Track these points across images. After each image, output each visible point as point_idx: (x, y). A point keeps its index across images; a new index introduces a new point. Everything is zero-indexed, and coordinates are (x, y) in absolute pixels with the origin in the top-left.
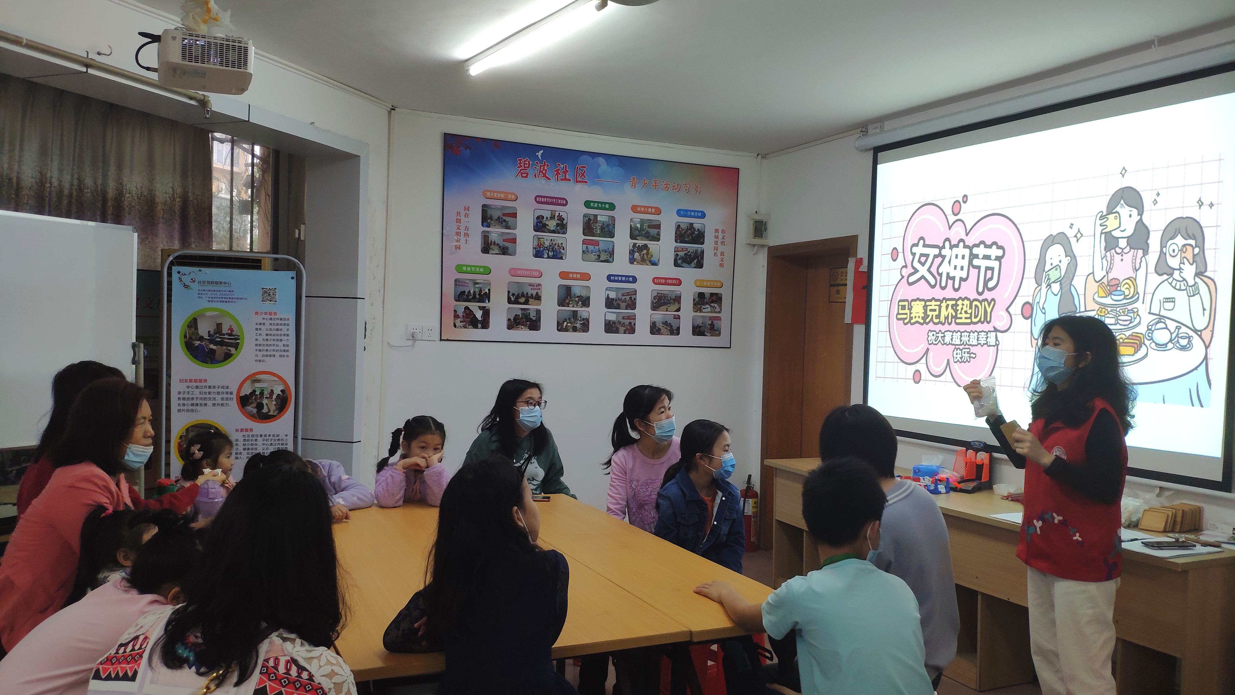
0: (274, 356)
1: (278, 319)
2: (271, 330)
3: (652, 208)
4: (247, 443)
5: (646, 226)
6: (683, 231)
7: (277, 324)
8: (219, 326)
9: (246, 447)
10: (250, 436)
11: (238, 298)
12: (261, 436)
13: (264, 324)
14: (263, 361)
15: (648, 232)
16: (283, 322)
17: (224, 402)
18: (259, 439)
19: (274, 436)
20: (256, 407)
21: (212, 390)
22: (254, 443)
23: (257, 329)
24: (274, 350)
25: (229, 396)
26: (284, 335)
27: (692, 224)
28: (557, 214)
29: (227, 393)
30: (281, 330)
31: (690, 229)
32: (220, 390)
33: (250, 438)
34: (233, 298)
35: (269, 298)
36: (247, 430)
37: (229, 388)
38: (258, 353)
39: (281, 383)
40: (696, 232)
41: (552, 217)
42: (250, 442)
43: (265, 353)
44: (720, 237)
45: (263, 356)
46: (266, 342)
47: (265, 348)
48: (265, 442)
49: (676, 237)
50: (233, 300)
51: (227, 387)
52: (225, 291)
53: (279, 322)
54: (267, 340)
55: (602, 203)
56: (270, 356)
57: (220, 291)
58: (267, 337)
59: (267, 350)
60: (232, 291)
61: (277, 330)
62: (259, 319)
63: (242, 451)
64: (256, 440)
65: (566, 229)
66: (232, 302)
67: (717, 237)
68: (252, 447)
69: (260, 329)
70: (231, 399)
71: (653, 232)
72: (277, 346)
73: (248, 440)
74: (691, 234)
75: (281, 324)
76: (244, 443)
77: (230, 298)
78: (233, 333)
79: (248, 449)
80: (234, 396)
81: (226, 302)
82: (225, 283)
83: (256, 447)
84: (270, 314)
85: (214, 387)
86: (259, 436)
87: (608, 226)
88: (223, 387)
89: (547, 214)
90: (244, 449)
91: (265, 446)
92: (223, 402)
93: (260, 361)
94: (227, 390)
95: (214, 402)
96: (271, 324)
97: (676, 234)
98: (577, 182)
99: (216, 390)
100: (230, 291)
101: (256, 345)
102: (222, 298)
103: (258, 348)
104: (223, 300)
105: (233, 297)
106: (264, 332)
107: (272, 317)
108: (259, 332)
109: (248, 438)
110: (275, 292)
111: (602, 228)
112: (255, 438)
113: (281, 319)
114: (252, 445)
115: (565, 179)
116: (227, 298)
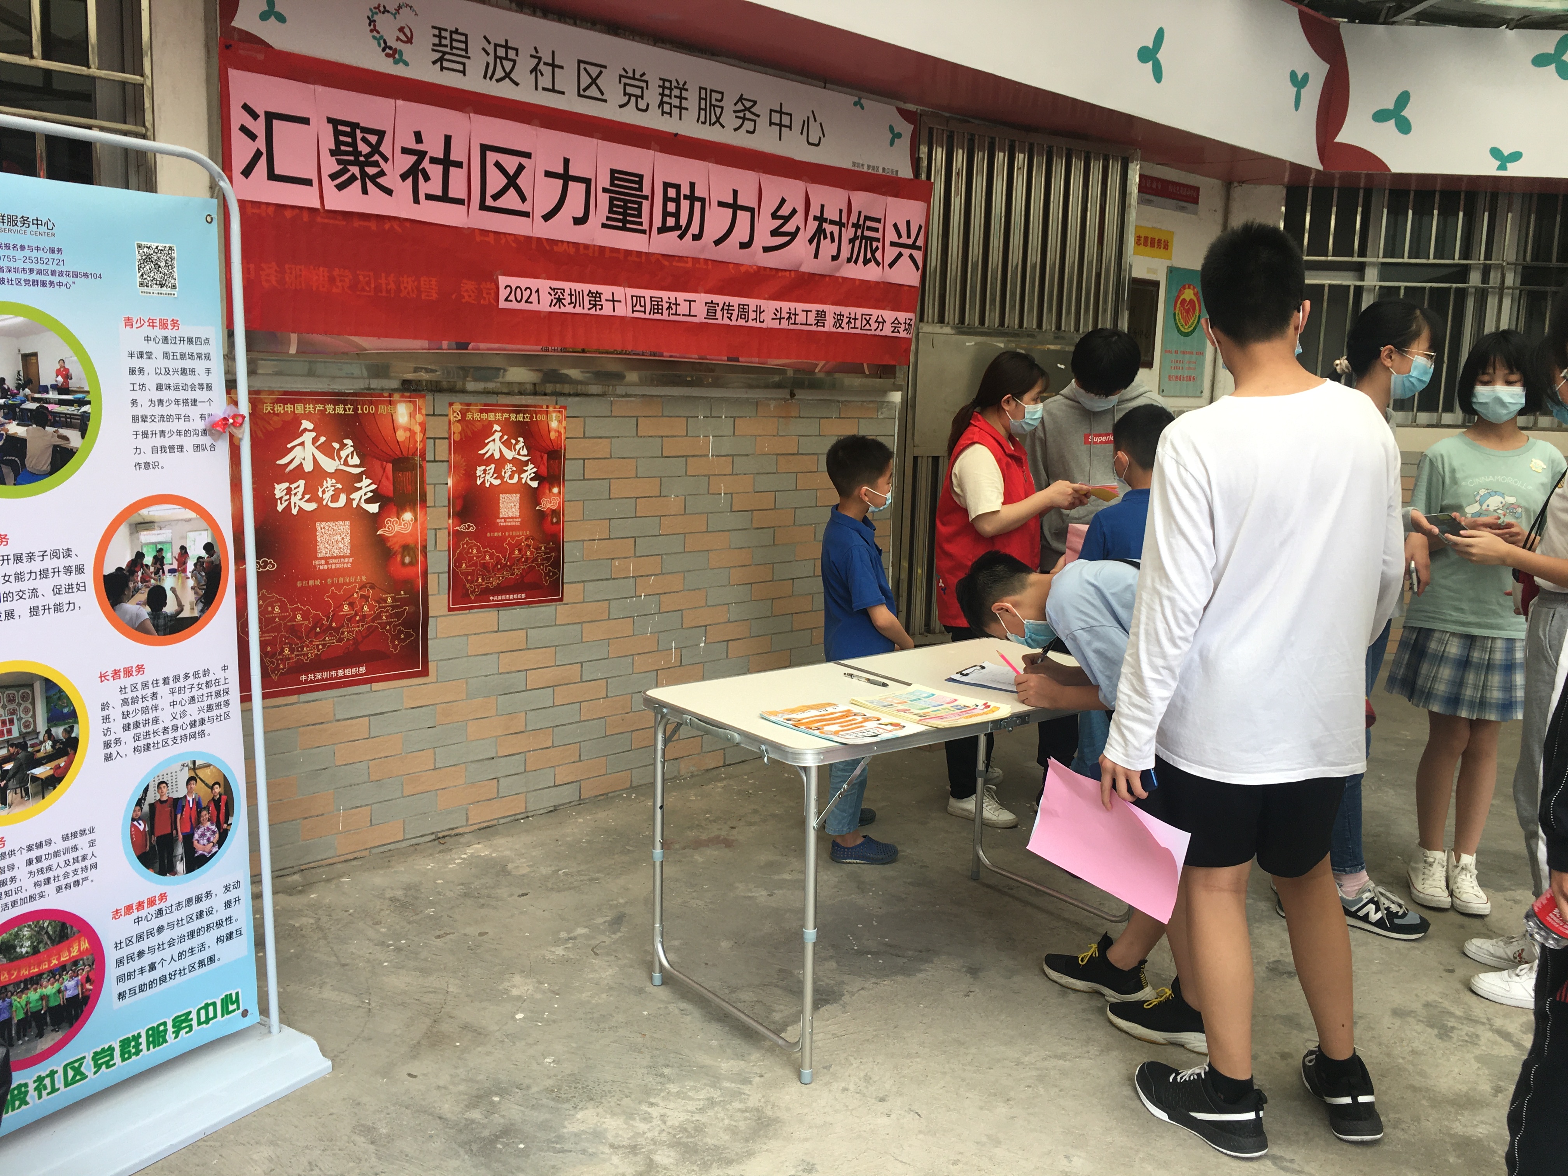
0: (181, 447)
1: (182, 340)
2: (167, 372)
4: (131, 708)
7: (182, 356)
8: (29, 360)
9: (131, 720)
10: (139, 687)
11: (76, 275)
12: (166, 681)
13: (149, 355)
14: (156, 465)
16: (195, 349)
17: (64, 598)
18: (162, 690)
19: (196, 675)
20: (150, 602)
21: (24, 567)
22: (150, 703)
23: (132, 371)
24: (179, 433)
25: (74, 579)
26: (201, 386)
29: (68, 570)
30: (192, 371)
32: (49, 563)
33: (140, 693)
34: (61, 274)
35: (158, 276)
36: (128, 672)
37: (73, 553)
38: (141, 442)
39: (205, 525)
42: (140, 705)
43: (159, 441)
45: (154, 450)
46: (158, 411)
47: (158, 426)
48: (177, 697)
50: (64, 280)
51: (68, 553)
52: (38, 249)
53: (187, 348)
54: (161, 402)
56: (172, 448)
57: (22, 248)
58: (157, 395)
59: (162, 433)
60: (59, 250)
61: (184, 372)
62: (135, 339)
63: (120, 734)
64: (154, 695)
66: (60, 284)
68: (145, 717)
69: (141, 370)
70: (81, 587)
72: (187, 418)
73: (134, 700)
75: (191, 356)
76: (125, 708)
77: (53, 273)
78: (73, 384)
79: (137, 725)
80: (88, 577)
81: (44, 284)
82: (37, 222)
83: (154, 714)
84: (164, 325)
85: (31, 557)
86: (161, 682)
88: (55, 554)
90: (126, 728)
91: (178, 709)
92: (58, 599)
93: (147, 465)
94: (68, 562)
95: (34, 602)
96: (166, 355)
99: (37, 565)
100: (52, 251)
101: (135, 419)
102: (31, 271)
103: (141, 427)
104: (35, 276)
105: (64, 269)
106: (151, 380)
107: (170, 333)
108: (138, 379)
109: (134, 694)
110: (172, 259)
112: (149, 692)
113: (190, 341)
114: (145, 710)
116: (46, 273)
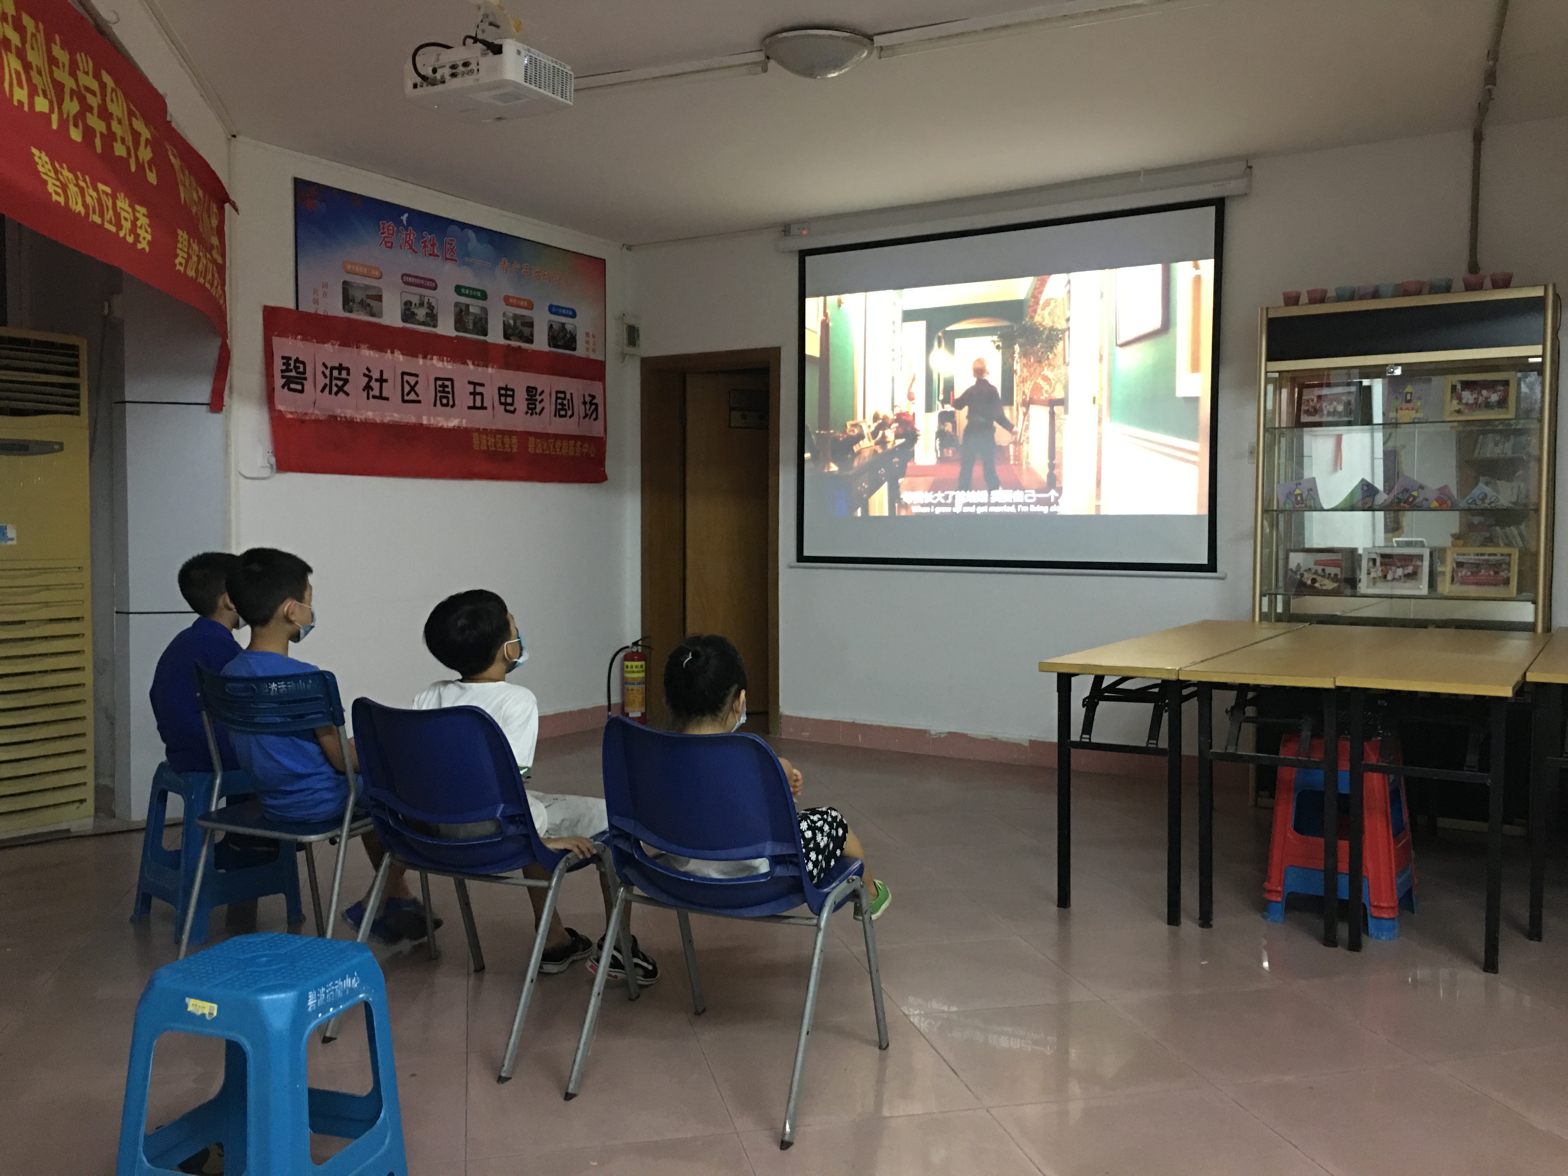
3: (524, 300)
5: (519, 324)
6: (556, 333)
15: (521, 332)
27: (563, 324)
28: (426, 300)
31: (562, 331)
40: (568, 335)
41: (421, 304)
44: (591, 343)
49: (549, 339)
55: (474, 289)
65: (437, 320)
67: (588, 342)
71: (526, 331)
74: (564, 338)
87: (481, 319)
89: (415, 300)
97: (549, 335)
98: (447, 259)
111: (475, 324)
115: (432, 255)
